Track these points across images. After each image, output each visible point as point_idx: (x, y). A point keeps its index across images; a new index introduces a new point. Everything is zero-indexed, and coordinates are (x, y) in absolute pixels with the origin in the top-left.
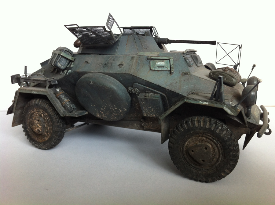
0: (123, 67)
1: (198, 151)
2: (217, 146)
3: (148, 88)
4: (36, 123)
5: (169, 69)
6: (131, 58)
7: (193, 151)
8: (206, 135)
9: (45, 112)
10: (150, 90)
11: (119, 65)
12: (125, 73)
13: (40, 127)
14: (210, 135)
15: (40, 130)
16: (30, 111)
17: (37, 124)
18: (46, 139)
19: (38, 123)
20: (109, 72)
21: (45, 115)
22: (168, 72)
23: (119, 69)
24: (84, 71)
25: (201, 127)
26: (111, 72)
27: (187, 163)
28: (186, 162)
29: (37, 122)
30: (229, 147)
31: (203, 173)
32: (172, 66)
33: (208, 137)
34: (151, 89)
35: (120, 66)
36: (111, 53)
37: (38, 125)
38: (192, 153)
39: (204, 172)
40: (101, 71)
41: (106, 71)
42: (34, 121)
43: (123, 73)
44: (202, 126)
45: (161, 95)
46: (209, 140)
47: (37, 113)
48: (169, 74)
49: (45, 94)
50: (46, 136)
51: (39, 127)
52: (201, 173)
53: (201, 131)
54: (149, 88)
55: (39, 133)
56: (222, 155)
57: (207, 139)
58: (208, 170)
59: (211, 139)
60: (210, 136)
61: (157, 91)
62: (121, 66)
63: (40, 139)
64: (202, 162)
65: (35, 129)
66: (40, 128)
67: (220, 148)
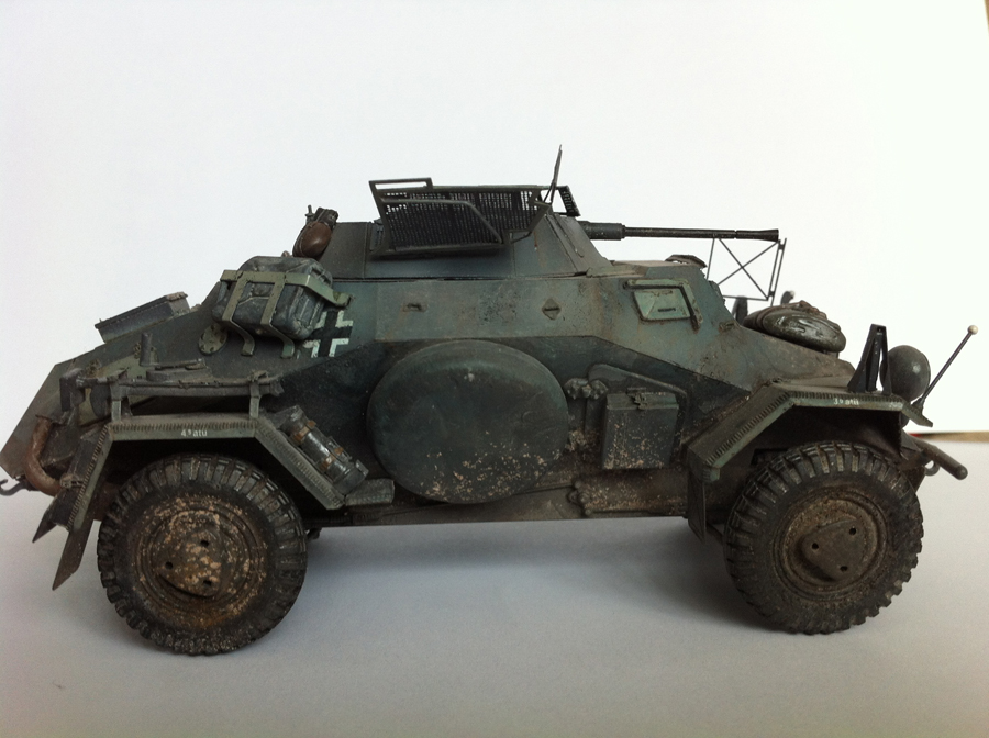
0: (559, 315)
1: (831, 544)
2: (875, 520)
3: (637, 376)
4: (194, 555)
5: (688, 315)
6: (576, 287)
7: (815, 546)
8: (848, 493)
9: (233, 504)
10: (642, 383)
11: (545, 310)
12: (573, 334)
13: (214, 565)
14: (857, 491)
15: (214, 579)
16: (151, 513)
17: (198, 558)
18: (235, 610)
19: (203, 554)
20: (514, 336)
21: (231, 517)
22: (687, 325)
23: (550, 324)
24: (416, 338)
25: (840, 473)
26: (520, 333)
27: (789, 585)
28: (786, 585)
29: (198, 549)
30: (907, 517)
31: (834, 606)
32: (694, 306)
33: (854, 498)
34: (646, 379)
35: (550, 313)
36: (495, 275)
37: (205, 560)
38: (815, 551)
39: (837, 604)
40: (482, 334)
41: (503, 334)
42: (183, 547)
43: (569, 334)
44: (841, 468)
45: (678, 396)
46: (855, 506)
47: (186, 513)
48: (692, 331)
49: (250, 434)
50: (235, 600)
51: (208, 566)
52: (828, 606)
53: (836, 484)
54: (642, 377)
55: (205, 591)
56: (887, 542)
57: (850, 504)
58: (846, 593)
59: (861, 502)
60: (858, 495)
61: (665, 385)
62: (555, 312)
63: (200, 616)
64: (840, 572)
65: (187, 579)
66: (214, 571)
67: (883, 525)
